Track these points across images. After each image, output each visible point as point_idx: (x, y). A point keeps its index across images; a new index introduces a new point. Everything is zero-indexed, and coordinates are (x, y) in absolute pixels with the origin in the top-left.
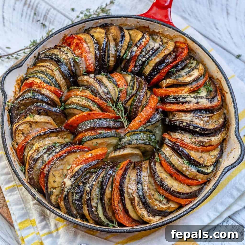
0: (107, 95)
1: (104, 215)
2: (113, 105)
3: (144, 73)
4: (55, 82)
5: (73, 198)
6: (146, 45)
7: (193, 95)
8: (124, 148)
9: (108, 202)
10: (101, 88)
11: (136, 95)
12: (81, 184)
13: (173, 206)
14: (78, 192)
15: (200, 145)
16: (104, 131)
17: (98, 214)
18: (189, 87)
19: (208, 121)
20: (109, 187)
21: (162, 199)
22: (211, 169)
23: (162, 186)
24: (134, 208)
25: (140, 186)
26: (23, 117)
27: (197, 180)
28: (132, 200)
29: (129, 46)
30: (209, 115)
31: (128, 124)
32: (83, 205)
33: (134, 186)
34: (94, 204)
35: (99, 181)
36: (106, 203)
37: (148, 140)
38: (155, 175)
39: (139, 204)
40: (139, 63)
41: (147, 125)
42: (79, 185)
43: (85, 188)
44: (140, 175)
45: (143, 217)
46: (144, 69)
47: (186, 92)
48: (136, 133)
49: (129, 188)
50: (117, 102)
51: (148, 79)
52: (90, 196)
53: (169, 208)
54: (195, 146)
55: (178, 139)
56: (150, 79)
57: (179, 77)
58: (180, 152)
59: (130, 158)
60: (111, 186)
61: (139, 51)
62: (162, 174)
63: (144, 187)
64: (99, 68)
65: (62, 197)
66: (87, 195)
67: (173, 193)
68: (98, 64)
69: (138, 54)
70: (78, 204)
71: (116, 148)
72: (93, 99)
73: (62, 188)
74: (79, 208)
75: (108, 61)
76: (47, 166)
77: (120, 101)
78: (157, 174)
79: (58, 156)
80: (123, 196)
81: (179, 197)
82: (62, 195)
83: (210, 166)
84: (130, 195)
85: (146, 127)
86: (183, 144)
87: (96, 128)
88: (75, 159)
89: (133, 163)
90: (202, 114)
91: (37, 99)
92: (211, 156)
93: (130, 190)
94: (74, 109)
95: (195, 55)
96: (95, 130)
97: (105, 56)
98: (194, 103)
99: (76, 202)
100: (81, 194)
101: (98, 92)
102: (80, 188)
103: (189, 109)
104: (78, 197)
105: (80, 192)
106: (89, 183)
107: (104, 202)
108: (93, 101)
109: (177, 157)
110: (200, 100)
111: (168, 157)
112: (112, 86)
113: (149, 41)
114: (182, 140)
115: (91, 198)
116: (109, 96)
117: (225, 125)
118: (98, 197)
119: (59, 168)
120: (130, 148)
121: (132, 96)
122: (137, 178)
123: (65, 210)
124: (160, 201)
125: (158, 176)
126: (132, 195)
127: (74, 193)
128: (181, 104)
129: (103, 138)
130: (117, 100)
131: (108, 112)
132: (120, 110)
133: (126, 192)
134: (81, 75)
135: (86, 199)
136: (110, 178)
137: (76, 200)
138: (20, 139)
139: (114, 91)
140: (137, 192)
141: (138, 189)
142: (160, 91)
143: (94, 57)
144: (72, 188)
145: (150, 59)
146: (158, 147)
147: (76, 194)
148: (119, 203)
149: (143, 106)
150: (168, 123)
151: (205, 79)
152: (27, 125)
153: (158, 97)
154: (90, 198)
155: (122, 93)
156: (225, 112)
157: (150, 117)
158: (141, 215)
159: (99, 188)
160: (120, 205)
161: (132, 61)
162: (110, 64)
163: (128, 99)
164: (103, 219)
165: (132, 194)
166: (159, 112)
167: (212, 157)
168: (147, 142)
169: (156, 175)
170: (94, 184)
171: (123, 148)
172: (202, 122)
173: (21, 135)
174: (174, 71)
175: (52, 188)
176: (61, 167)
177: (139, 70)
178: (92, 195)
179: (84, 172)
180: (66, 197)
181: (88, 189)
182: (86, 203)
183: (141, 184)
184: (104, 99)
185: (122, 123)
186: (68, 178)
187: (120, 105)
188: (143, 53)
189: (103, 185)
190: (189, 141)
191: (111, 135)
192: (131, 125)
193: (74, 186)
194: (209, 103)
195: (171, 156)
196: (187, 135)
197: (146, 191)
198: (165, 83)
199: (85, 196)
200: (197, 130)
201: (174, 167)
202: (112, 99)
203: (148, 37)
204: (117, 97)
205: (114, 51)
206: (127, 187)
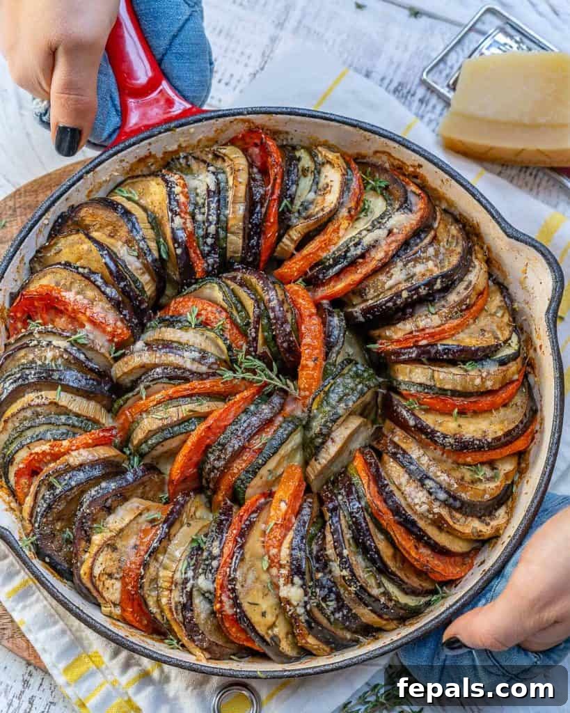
0: (206, 361)
1: (406, 593)
2: (235, 371)
3: (232, 257)
4: (77, 421)
5: (325, 614)
6: (189, 197)
8: (329, 437)
10: (184, 357)
12: (320, 575)
13: (509, 467)
14: (326, 595)
15: (461, 311)
16: (264, 435)
17: (398, 601)
18: (344, 212)
19: (437, 253)
20: (377, 536)
22: (515, 338)
23: (467, 448)
24: (451, 532)
25: (429, 483)
26: (83, 544)
27: (512, 382)
28: (439, 523)
29: (154, 224)
30: (429, 238)
31: (295, 382)
32: (354, 611)
33: (421, 494)
34: (375, 591)
35: (349, 541)
36: (394, 569)
37: (360, 383)
38: (436, 439)
39: (454, 517)
40: (208, 246)
41: (334, 355)
42: (318, 580)
43: (333, 577)
44: (411, 463)
45: (479, 536)
46: (225, 248)
47: (347, 229)
48: (326, 389)
49: (416, 504)
50: (234, 358)
51: (251, 261)
52: (359, 582)
53: (507, 476)
54: (456, 322)
55: (414, 334)
56: (254, 259)
57: (306, 209)
58: (445, 357)
60: (377, 531)
61: (188, 221)
62: (448, 426)
63: (438, 479)
64: (136, 321)
65: (302, 630)
66: (350, 586)
67: (497, 444)
68: (129, 313)
69: (191, 227)
70: (343, 615)
71: (311, 448)
72: (189, 392)
73: (289, 613)
74: (350, 622)
75: (142, 290)
76: (224, 598)
77: (236, 351)
78: (438, 434)
79: (228, 560)
81: (511, 442)
82: (299, 625)
83: (510, 334)
84: (427, 517)
85: (336, 361)
86: (432, 335)
87: (247, 444)
88: (263, 539)
90: (416, 248)
91: (78, 485)
92: (495, 313)
93: (420, 506)
94: (163, 443)
95: (289, 137)
96: (247, 448)
97: (129, 286)
98: (384, 239)
99: (337, 615)
100: (334, 593)
101: (184, 369)
102: (322, 584)
103: (386, 257)
104: (332, 604)
105: (330, 591)
106: (334, 562)
107: (391, 571)
108: (190, 396)
109: (444, 370)
110: (391, 223)
111: (429, 383)
112: (198, 335)
113: (187, 184)
114: (423, 330)
115: (363, 584)
116: (212, 360)
117: (471, 232)
118: (371, 571)
119: (249, 582)
120: (341, 425)
121: (258, 322)
122: (410, 473)
123: (325, 647)
125: (445, 437)
126: (430, 514)
127: (320, 603)
128: (361, 260)
129: (276, 451)
130: (231, 354)
131: (238, 393)
132: (257, 368)
133: (415, 518)
134: (112, 362)
135: (353, 596)
136: (365, 518)
137: (333, 613)
138: (113, 591)
139: (209, 342)
140: (434, 500)
141: (431, 494)
142: (292, 267)
143: (108, 306)
144: (310, 598)
145: (222, 218)
146: (381, 380)
147: (326, 602)
148: (417, 548)
150: (364, 316)
151: (356, 175)
152: (104, 553)
153: (298, 282)
154: (361, 586)
155: (227, 330)
156: (444, 206)
157: (324, 335)
158: (476, 534)
159: (359, 554)
160: (423, 550)
161: (192, 251)
162: (148, 294)
163: (254, 335)
164: (411, 601)
165: (429, 511)
166: (329, 311)
167: (499, 314)
168: (362, 389)
169: (438, 437)
170: (347, 555)
171: (327, 438)
172: (430, 264)
173: (109, 583)
174: (289, 206)
175: (269, 629)
176: (251, 576)
177: (219, 258)
178: (360, 577)
179: (305, 549)
180: (312, 623)
181: (345, 573)
182: (358, 601)
183: (428, 477)
184: (208, 375)
185: (282, 390)
186: (284, 585)
187: (248, 359)
188: (199, 217)
189: (364, 543)
190: (436, 320)
191: (287, 432)
192: (303, 382)
193: (309, 590)
194: (411, 215)
195: (433, 377)
196: (422, 310)
197: (449, 485)
198: (287, 243)
199: (346, 589)
200: (438, 286)
201: (455, 393)
202: (221, 362)
203: (177, 176)
204: (224, 348)
205: (136, 259)
206: (409, 505)
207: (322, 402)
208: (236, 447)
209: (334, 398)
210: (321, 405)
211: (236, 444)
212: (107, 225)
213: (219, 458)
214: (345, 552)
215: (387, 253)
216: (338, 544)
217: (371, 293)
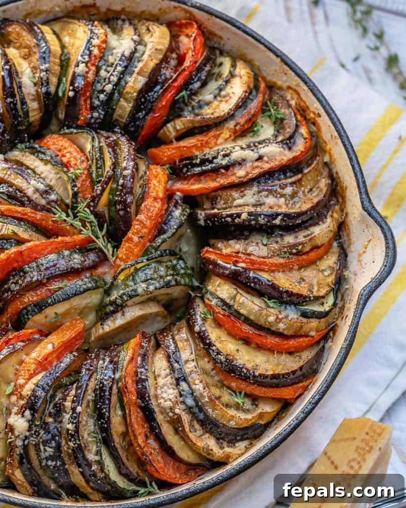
0: (48, 196)
1: (120, 473)
2: (68, 216)
3: (117, 120)
5: (40, 456)
6: (103, 53)
7: (243, 142)
8: (121, 309)
9: (123, 442)
10: (29, 183)
11: (114, 178)
12: (50, 420)
13: (268, 409)
14: (48, 440)
15: (291, 254)
16: (65, 281)
17: (108, 476)
18: (231, 124)
19: (294, 195)
20: (115, 409)
21: (239, 400)
22: (330, 300)
23: (234, 372)
24: (184, 438)
25: (184, 385)
27: (306, 336)
28: (176, 424)
29: (64, 63)
30: (293, 179)
31: (115, 249)
32: (67, 466)
33: (171, 391)
34: (91, 457)
35: (88, 402)
36: (118, 446)
37: (171, 275)
38: (211, 351)
39: (193, 426)
40: (99, 100)
41: (160, 241)
42: (47, 424)
43: (61, 427)
44: (177, 362)
45: (209, 454)
46: (114, 110)
47: (226, 140)
48: (138, 266)
49: (163, 398)
50: (75, 205)
51: (131, 130)
52: (79, 440)
53: (261, 416)
54: (281, 261)
55: (240, 255)
56: (135, 130)
57: (200, 107)
58: (252, 285)
59: (142, 329)
60: (118, 405)
61: (91, 72)
62: (226, 345)
63: (194, 387)
64: (8, 137)
65: (13, 461)
66: (70, 441)
67: (263, 381)
68: (4, 127)
69: (92, 78)
70: (55, 466)
71: (103, 313)
72: (19, 215)
73: (9, 440)
74: (60, 475)
75: (27, 114)
77: (79, 200)
78: (214, 348)
80: (154, 420)
81: (277, 386)
82: (13, 455)
83: (327, 294)
84: (168, 414)
85: (159, 246)
86: (253, 262)
87: (45, 281)
88: (18, 367)
89: (152, 338)
90: (277, 182)
92: (323, 271)
93: (165, 401)
95: (222, 42)
96: (44, 285)
97: (15, 105)
98: (252, 161)
99: (50, 463)
100: (56, 442)
101: (25, 194)
102: (49, 429)
103: (245, 177)
104: (50, 451)
105: (53, 438)
106: (66, 413)
107: (114, 445)
108: (20, 220)
109: (249, 296)
110: (264, 150)
111: (228, 301)
112: (53, 172)
113: (108, 40)
114: (249, 255)
115: (83, 445)
116: (53, 197)
117: (336, 192)
118: (96, 437)
120: (137, 304)
121: (107, 184)
122: (172, 369)
123: (28, 487)
124: (238, 407)
125: (219, 353)
126: (172, 412)
127: (39, 444)
128: (223, 171)
129: (68, 298)
130: (74, 200)
131: (61, 236)
132: (88, 222)
133: (156, 410)
135: (70, 451)
136: (111, 388)
137: (47, 459)
139: (60, 182)
140: (181, 402)
141: (181, 395)
142: (166, 152)
144: (31, 435)
145: (123, 83)
146: (196, 284)
147: (45, 446)
148: (147, 437)
149: (137, 200)
150: (205, 221)
151: (260, 97)
153: (165, 167)
154: (80, 445)
155: (81, 179)
156: (326, 159)
157: (160, 220)
158: (205, 451)
159: (92, 417)
160: (152, 442)
161: (83, 98)
162: (31, 119)
163: (99, 192)
164: (122, 483)
165: (171, 409)
166: (177, 203)
167: (326, 273)
168: (170, 281)
169: (213, 351)
170: (80, 413)
171: (119, 309)
172: (282, 200)
174: (186, 98)
177: (105, 115)
178: (83, 437)
179: (48, 391)
180: (24, 458)
181: (70, 427)
182: (72, 458)
183: (185, 380)
184: (43, 209)
185: (101, 250)
186: (16, 414)
187: (85, 211)
188: (103, 73)
189: (100, 409)
190: (264, 251)
191: (85, 287)
192: (122, 252)
193: (34, 429)
194: (286, 152)
195: (234, 298)
196: (256, 238)
197: (201, 395)
198: (171, 129)
199: (67, 443)
200: (277, 221)
201: (247, 320)
202: (60, 203)
203: (102, 31)
204: (71, 193)
205: (32, 85)
206: (156, 397)
207: (129, 276)
208: (35, 279)
209: (141, 275)
210: (127, 278)
211: (35, 276)
212: (25, 48)
213: (16, 283)
214: (79, 409)
215: (247, 174)
216: (77, 400)
217: (221, 204)
